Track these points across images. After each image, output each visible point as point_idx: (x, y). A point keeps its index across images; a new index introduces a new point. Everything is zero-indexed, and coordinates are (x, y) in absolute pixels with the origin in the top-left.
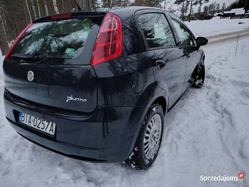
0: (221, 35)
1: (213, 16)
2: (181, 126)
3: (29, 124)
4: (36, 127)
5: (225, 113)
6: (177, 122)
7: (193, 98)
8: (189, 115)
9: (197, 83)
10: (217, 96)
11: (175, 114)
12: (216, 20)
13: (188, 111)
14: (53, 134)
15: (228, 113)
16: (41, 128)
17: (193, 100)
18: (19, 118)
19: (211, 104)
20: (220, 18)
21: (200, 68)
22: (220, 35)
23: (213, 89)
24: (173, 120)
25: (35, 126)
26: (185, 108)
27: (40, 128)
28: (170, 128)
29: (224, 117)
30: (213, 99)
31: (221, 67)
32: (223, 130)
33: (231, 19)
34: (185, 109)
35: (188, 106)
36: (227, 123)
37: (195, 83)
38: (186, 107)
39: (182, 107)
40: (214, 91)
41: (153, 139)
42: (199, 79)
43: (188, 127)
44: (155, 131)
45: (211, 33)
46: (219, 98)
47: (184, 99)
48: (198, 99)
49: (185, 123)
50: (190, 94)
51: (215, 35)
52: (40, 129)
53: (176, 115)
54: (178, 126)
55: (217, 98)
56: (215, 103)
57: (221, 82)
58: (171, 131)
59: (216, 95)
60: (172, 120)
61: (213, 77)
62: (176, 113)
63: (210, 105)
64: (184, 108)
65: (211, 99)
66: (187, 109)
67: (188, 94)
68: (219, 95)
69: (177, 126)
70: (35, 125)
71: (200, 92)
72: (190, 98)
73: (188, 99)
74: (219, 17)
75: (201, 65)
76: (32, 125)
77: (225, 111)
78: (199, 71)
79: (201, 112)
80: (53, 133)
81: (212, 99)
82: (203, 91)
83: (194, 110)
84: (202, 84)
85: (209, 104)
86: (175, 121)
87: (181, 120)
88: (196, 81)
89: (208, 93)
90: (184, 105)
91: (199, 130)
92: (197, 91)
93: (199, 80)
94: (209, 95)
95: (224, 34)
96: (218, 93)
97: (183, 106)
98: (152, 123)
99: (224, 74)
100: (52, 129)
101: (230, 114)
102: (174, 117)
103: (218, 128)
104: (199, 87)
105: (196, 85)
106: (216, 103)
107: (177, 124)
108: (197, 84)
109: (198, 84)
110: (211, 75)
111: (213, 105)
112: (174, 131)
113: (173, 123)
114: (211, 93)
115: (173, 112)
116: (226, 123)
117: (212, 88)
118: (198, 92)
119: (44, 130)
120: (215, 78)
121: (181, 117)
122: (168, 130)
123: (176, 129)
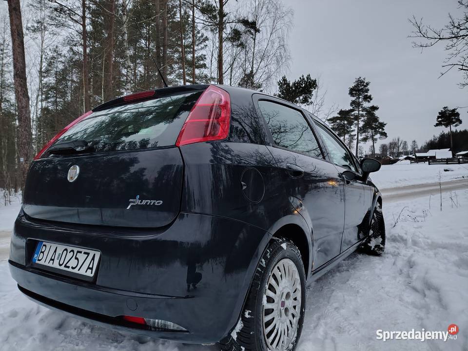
0: (414, 187)
1: (398, 160)
2: (342, 311)
3: (50, 265)
4: (62, 268)
5: (429, 289)
6: (335, 305)
7: (366, 270)
8: (360, 295)
9: (373, 244)
10: (411, 265)
11: (333, 292)
12: (403, 164)
13: (357, 289)
14: (92, 275)
15: (433, 289)
16: (70, 267)
17: (366, 272)
18: (34, 256)
19: (401, 279)
20: (411, 162)
21: (375, 216)
22: (412, 186)
23: (404, 256)
24: (328, 302)
25: (60, 265)
26: (352, 284)
27: (68, 267)
28: (322, 315)
29: (426, 296)
30: (405, 270)
31: (416, 225)
32: (428, 318)
33: (429, 164)
34: (351, 286)
35: (356, 281)
36: (434, 306)
37: (369, 244)
38: (354, 283)
39: (346, 283)
40: (406, 258)
41: (283, 311)
42: (375, 236)
43: (358, 314)
44: (288, 295)
45: (396, 182)
46: (414, 267)
47: (350, 270)
48: (377, 271)
49: (351, 307)
50: (362, 264)
51: (403, 185)
52: (70, 270)
53: (333, 294)
54: (338, 313)
55: (411, 268)
56: (409, 276)
57: (419, 247)
58: (324, 321)
59: (410, 263)
60: (326, 303)
61: (402, 238)
62: (333, 290)
63: (400, 281)
64: (349, 284)
65: (401, 271)
66: (357, 287)
67: (357, 263)
68: (414, 262)
69: (336, 313)
70: (61, 263)
71: (380, 262)
72: (360, 269)
73: (357, 270)
74: (408, 161)
75: (376, 211)
76: (56, 265)
77: (429, 286)
78: (373, 221)
79: (383, 291)
80: (92, 273)
81: (403, 271)
82: (385, 261)
83: (369, 288)
84: (382, 246)
85: (398, 280)
86: (332, 303)
87: (344, 302)
88: (371, 240)
89: (394, 264)
90: (350, 280)
91: (379, 319)
92: (375, 260)
93: (375, 238)
94: (396, 266)
95: (420, 185)
96: (413, 259)
97: (348, 280)
98: (280, 271)
99: (422, 234)
100: (91, 266)
101: (437, 290)
102: (330, 297)
103: (418, 316)
104: (377, 252)
105: (372, 249)
106: (411, 276)
107: (336, 308)
108: (373, 247)
109: (376, 246)
110: (399, 236)
111: (405, 281)
112: (329, 320)
113: (328, 307)
114: (400, 263)
115: (329, 289)
116: (432, 306)
117: (402, 254)
118: (377, 261)
119: (76, 271)
120: (406, 240)
121: (344, 297)
122: (319, 319)
123: (333, 318)
